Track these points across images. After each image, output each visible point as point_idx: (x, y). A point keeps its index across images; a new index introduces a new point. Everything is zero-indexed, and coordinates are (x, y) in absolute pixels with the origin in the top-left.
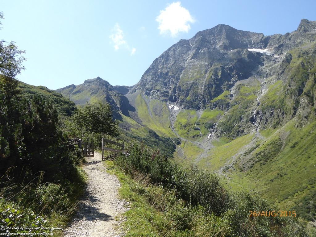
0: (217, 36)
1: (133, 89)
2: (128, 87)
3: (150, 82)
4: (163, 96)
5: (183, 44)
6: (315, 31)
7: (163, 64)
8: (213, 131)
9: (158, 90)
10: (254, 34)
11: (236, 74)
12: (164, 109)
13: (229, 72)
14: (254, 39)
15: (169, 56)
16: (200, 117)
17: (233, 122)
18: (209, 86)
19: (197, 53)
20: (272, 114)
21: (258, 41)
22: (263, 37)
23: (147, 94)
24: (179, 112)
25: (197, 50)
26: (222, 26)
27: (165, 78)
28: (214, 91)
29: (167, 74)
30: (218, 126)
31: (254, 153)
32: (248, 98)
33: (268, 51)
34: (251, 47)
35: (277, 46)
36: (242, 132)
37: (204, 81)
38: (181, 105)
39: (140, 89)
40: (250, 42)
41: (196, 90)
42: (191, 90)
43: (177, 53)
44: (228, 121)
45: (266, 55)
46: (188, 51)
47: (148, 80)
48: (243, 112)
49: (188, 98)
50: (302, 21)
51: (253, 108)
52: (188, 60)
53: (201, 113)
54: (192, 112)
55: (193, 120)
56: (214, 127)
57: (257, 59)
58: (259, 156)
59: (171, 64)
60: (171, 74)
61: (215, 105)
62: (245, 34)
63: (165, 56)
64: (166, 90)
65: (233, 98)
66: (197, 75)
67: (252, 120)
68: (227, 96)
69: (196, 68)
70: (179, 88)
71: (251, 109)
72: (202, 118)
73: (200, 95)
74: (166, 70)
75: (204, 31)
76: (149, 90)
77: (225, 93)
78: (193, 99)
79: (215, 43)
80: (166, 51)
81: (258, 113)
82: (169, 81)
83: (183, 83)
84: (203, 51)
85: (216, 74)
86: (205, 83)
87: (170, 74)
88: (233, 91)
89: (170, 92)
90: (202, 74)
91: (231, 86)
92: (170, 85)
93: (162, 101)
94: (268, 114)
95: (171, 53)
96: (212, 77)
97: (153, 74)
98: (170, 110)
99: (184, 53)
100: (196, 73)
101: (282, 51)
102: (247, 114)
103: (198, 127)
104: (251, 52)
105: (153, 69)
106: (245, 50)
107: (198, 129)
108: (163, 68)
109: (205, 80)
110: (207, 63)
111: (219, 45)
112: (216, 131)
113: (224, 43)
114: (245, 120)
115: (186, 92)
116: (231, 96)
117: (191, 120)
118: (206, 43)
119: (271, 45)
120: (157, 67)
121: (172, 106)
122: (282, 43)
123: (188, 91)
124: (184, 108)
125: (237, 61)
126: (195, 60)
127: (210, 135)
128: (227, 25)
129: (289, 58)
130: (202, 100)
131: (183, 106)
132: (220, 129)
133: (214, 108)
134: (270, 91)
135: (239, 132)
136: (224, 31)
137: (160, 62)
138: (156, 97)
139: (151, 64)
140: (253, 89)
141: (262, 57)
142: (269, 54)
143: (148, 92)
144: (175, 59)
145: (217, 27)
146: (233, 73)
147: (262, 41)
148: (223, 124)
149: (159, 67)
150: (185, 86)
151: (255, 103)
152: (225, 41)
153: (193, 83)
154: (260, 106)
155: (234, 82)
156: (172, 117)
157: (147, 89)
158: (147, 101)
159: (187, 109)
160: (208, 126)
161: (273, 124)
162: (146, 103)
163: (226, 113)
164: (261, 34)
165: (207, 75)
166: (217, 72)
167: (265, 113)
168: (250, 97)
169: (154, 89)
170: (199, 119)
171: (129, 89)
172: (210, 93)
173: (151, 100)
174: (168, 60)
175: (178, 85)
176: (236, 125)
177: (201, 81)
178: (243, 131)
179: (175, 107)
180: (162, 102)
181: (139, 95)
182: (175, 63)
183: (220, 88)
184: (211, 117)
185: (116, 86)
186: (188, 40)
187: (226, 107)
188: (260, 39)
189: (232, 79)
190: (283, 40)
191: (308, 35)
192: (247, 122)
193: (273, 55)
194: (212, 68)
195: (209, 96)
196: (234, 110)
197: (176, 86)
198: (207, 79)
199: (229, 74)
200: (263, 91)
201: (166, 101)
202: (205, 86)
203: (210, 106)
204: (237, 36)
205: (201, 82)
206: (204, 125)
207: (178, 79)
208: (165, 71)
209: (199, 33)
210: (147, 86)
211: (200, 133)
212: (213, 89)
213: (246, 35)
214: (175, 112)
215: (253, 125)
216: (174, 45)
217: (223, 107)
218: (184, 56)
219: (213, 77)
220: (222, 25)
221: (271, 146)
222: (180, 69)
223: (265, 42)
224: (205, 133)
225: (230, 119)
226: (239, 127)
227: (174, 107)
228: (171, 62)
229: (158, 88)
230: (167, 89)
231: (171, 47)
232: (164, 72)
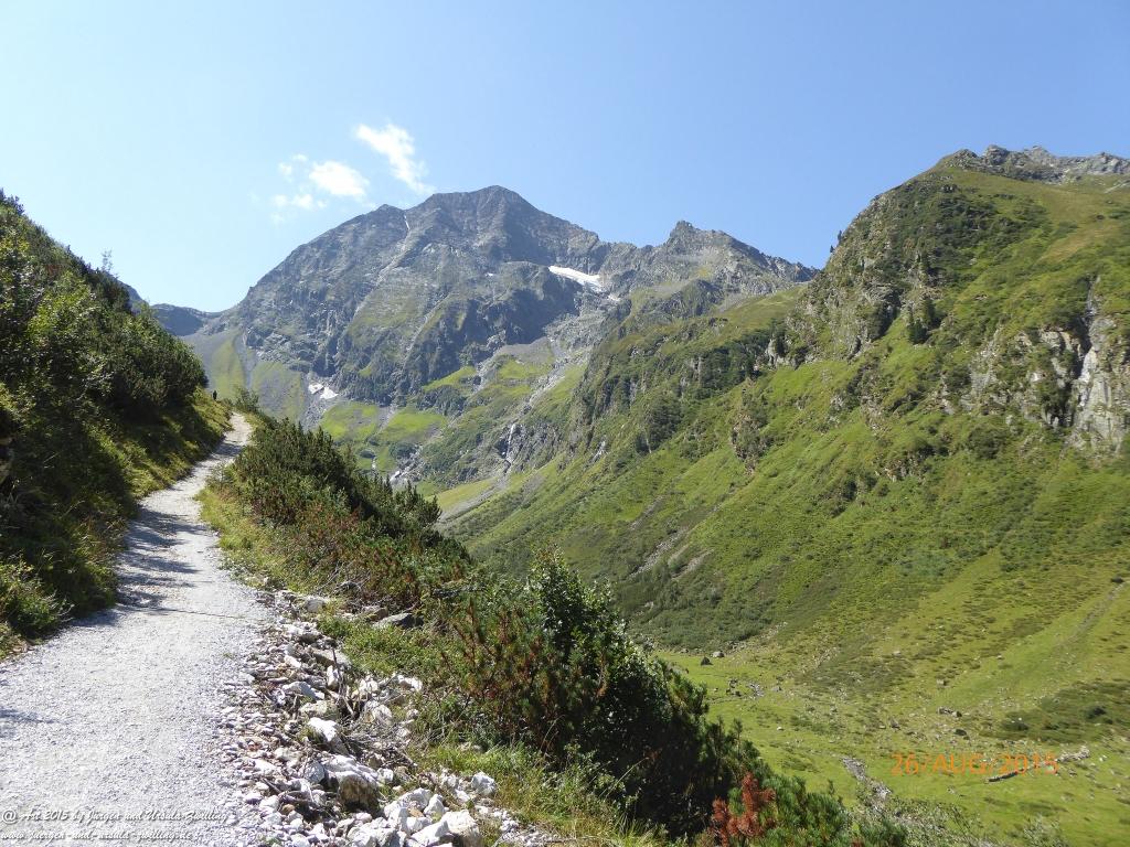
0: (481, 218)
1: (216, 320)
2: (204, 315)
3: (269, 309)
4: (299, 355)
5: (386, 220)
6: (697, 254)
7: (317, 267)
8: (408, 464)
9: (289, 338)
10: (577, 230)
11: (504, 327)
12: (293, 391)
13: (486, 318)
14: (573, 243)
15: (337, 246)
16: (386, 424)
17: (460, 447)
18: (425, 347)
19: (417, 251)
20: (544, 437)
21: (581, 252)
22: (594, 244)
23: (254, 343)
24: (332, 406)
25: (418, 244)
26: (501, 192)
27: (314, 307)
28: (437, 362)
29: (321, 295)
30: (422, 454)
31: (462, 518)
32: (511, 393)
33: (599, 280)
34: (563, 264)
35: (620, 272)
36: (473, 474)
37: (416, 333)
38: (343, 386)
39: (237, 324)
40: (563, 249)
41: (389, 353)
42: (377, 352)
43: (362, 241)
44: (449, 444)
45: (589, 291)
46: (395, 241)
47: (265, 304)
48: (488, 424)
49: (365, 372)
50: (679, 223)
51: (513, 417)
52: (388, 269)
53: (392, 415)
54: (369, 410)
55: (365, 431)
56: (412, 455)
57: (565, 298)
58: (467, 524)
59: (340, 269)
60: (333, 298)
61: (432, 400)
62: (557, 226)
63: (327, 245)
64: (309, 341)
65: (481, 387)
66: (403, 312)
67: (502, 447)
68: (464, 381)
69: (406, 294)
70: (347, 342)
71: (508, 419)
72: (389, 429)
73: (398, 366)
74: (321, 285)
75: (450, 196)
76: (261, 334)
77: (464, 371)
78: (378, 373)
79: (472, 234)
80: (331, 230)
81: (518, 431)
82: (324, 316)
83: (359, 328)
84: (433, 251)
85: (450, 319)
86: (417, 339)
87: (330, 297)
88: (484, 368)
89: (320, 348)
90: (415, 311)
91: (483, 356)
92: (325, 328)
93: (294, 368)
94: (537, 436)
95: (345, 239)
96: (438, 323)
97: (281, 290)
98: (308, 397)
99: (381, 246)
100: (400, 308)
101: (629, 287)
102: (495, 430)
103: (371, 449)
104: (553, 277)
105: (287, 273)
106: (540, 269)
107: (370, 456)
108: (313, 275)
109: (420, 329)
110: (436, 286)
111: (481, 242)
112: (415, 466)
113: (495, 239)
114: (487, 445)
115: (362, 353)
116: (477, 381)
117: (360, 429)
118: (447, 230)
119: (609, 268)
120: (298, 271)
121: (319, 386)
122: (632, 267)
123: (369, 351)
124: (349, 397)
125: (515, 294)
126: (407, 270)
127: (398, 473)
128: (515, 193)
129: (623, 310)
130: (402, 381)
131: (346, 391)
132: (423, 462)
133: (427, 405)
134: (563, 383)
135: (465, 471)
136: (501, 206)
137: (308, 257)
138: (279, 355)
139: (283, 259)
140: (532, 371)
141: (579, 293)
142: (598, 290)
143: (258, 337)
144: (353, 259)
145: (487, 191)
146: (498, 324)
147: (590, 254)
148: (434, 449)
149: (303, 273)
150: (363, 337)
151: (521, 407)
152: (497, 233)
153: (387, 333)
154: (526, 417)
155: (494, 346)
156: (311, 415)
157: (256, 330)
158: (249, 365)
159: (357, 400)
160: (397, 450)
161: (540, 459)
162: (244, 368)
163: (452, 423)
164: (592, 234)
165: (427, 318)
166: (455, 313)
167: (532, 434)
168: (516, 391)
169: (276, 332)
170: (380, 430)
171: (203, 319)
172: (424, 367)
173: (260, 363)
174: (334, 255)
175: (344, 333)
176: (464, 454)
177: (408, 329)
178: (476, 470)
179: (326, 389)
180: (292, 372)
181: (229, 343)
182: (350, 268)
183: (454, 357)
184: (413, 430)
185: (164, 305)
186: (401, 211)
187: (456, 408)
188: (588, 245)
189: (492, 339)
190: (636, 261)
191: (681, 262)
192: (489, 449)
193: (608, 293)
194: (447, 301)
195: (419, 374)
196: (471, 417)
197: (339, 335)
198: (425, 329)
199: (486, 324)
200: (550, 379)
201: (305, 370)
202: (416, 346)
203: (419, 401)
204: (533, 227)
205: (409, 333)
206: (387, 448)
207: (348, 316)
208: (316, 286)
209: (437, 200)
210: (257, 322)
211: (374, 466)
212: (436, 355)
213: (558, 229)
214: (322, 404)
215: (501, 460)
216: (359, 219)
217: (448, 405)
218: (382, 254)
219: (442, 326)
220: (500, 188)
221: (498, 505)
222: (362, 289)
223: (597, 257)
224: (387, 467)
225: (454, 439)
226: (471, 460)
227: (323, 389)
228: (341, 265)
229: (289, 330)
230: (313, 337)
231: (348, 223)
232: (313, 290)
